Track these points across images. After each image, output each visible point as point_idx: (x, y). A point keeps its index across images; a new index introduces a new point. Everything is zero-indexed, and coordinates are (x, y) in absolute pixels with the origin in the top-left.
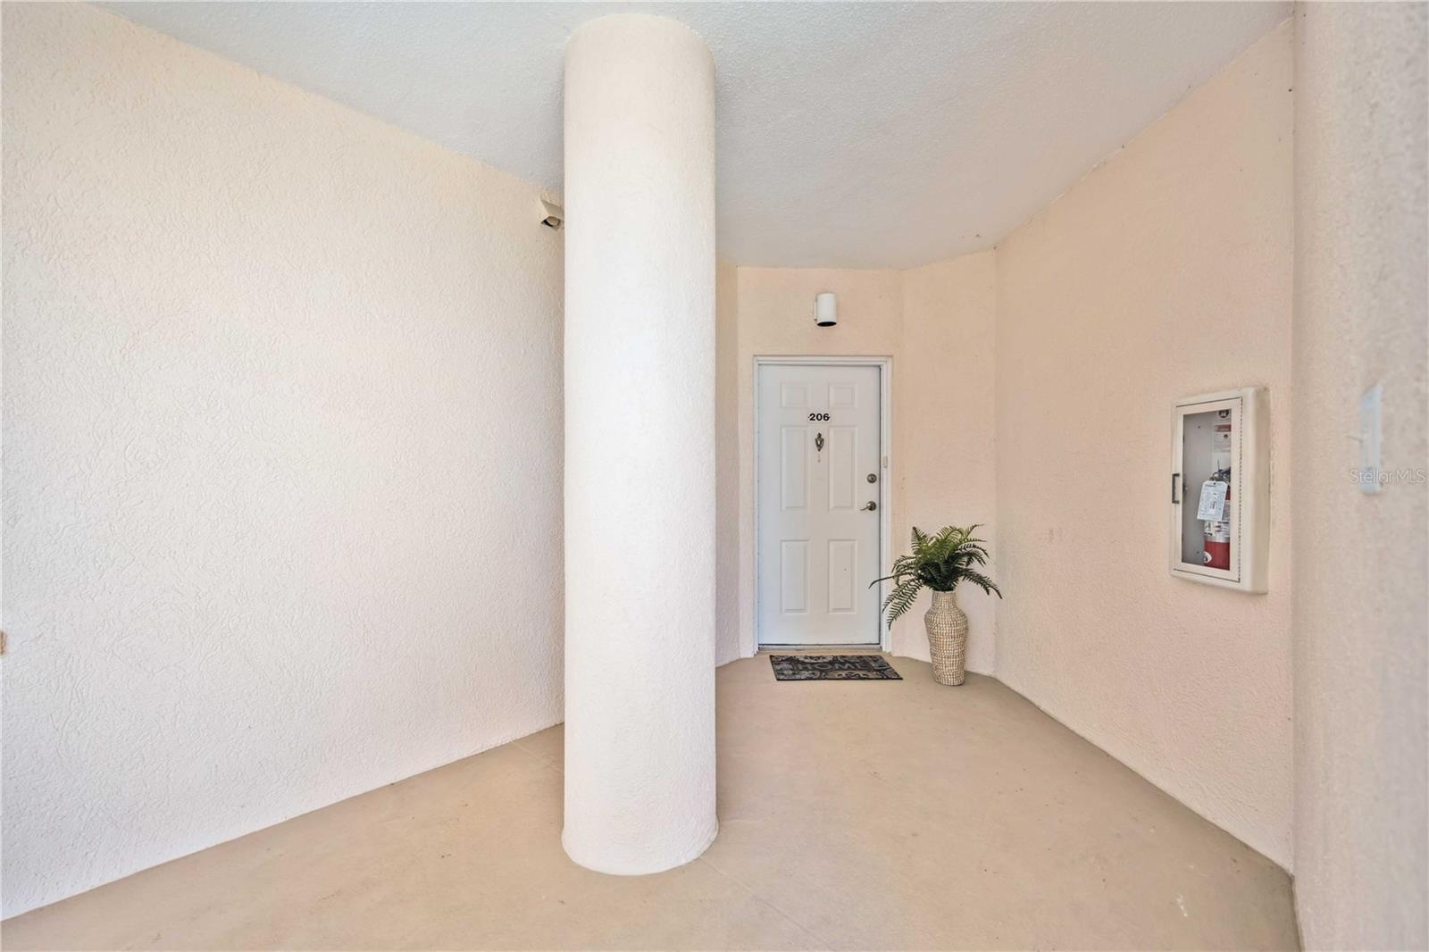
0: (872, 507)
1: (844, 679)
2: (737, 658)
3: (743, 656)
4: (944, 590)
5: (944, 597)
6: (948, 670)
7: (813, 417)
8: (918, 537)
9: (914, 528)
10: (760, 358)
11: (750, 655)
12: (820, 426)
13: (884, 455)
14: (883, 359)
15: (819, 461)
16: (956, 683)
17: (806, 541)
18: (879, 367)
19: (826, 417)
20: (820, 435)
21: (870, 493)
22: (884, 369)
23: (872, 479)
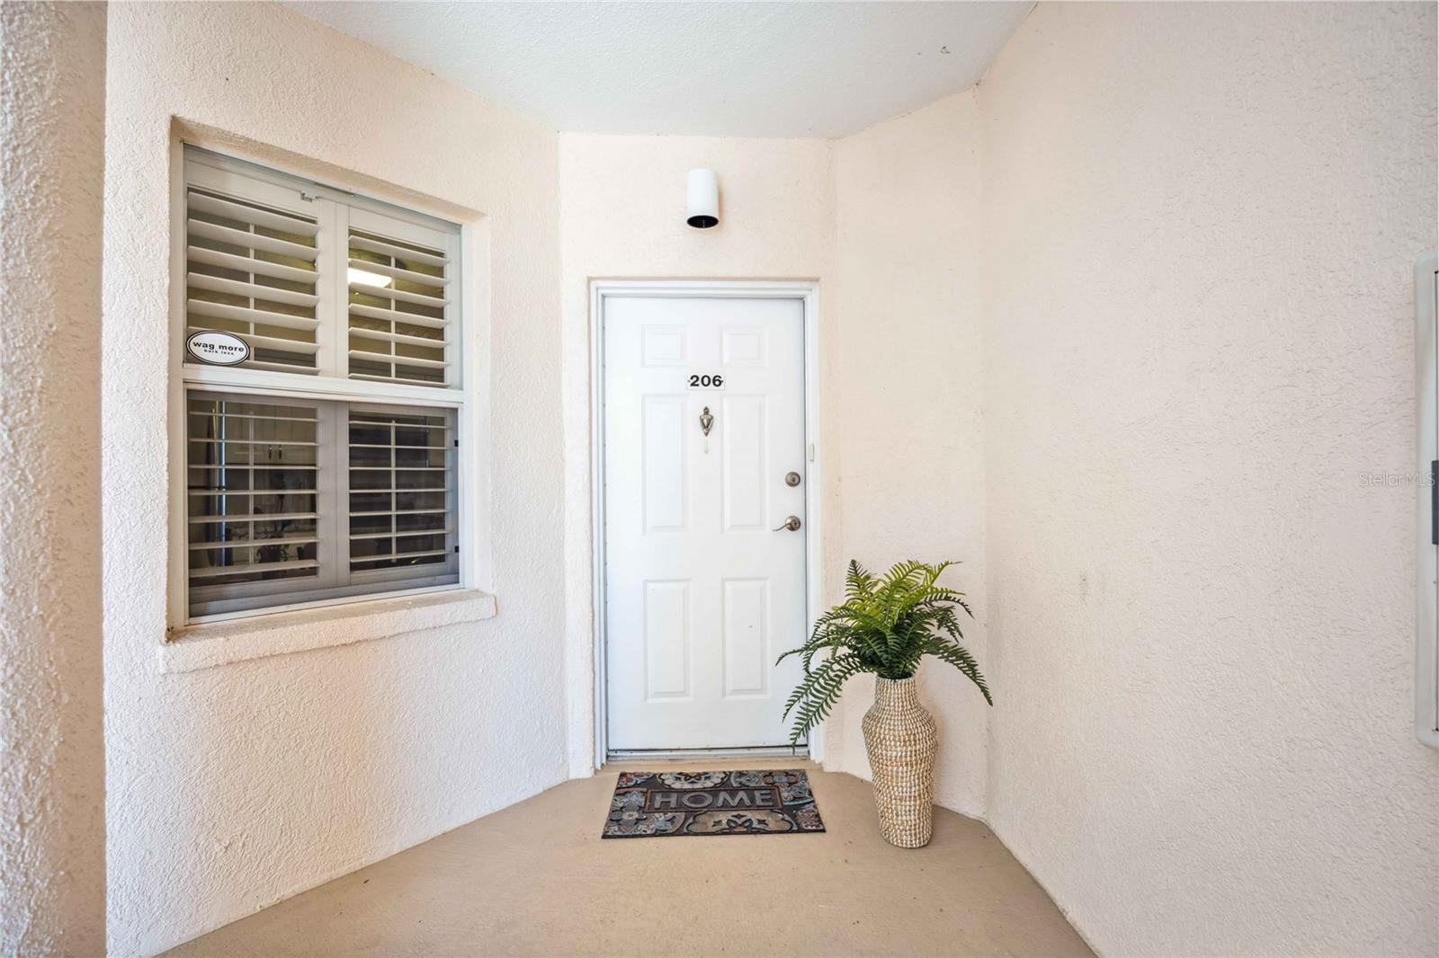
0: (794, 525)
1: (722, 833)
2: (559, 780)
3: (573, 776)
4: (894, 677)
5: (897, 689)
6: (904, 819)
7: (695, 381)
8: (858, 578)
9: (853, 562)
10: (601, 283)
11: (586, 773)
12: (707, 395)
13: (810, 441)
14: (806, 285)
15: (706, 452)
16: (916, 843)
17: (688, 580)
18: (802, 299)
19: (717, 381)
20: (706, 411)
21: (789, 501)
22: (808, 301)
23: (794, 480)
